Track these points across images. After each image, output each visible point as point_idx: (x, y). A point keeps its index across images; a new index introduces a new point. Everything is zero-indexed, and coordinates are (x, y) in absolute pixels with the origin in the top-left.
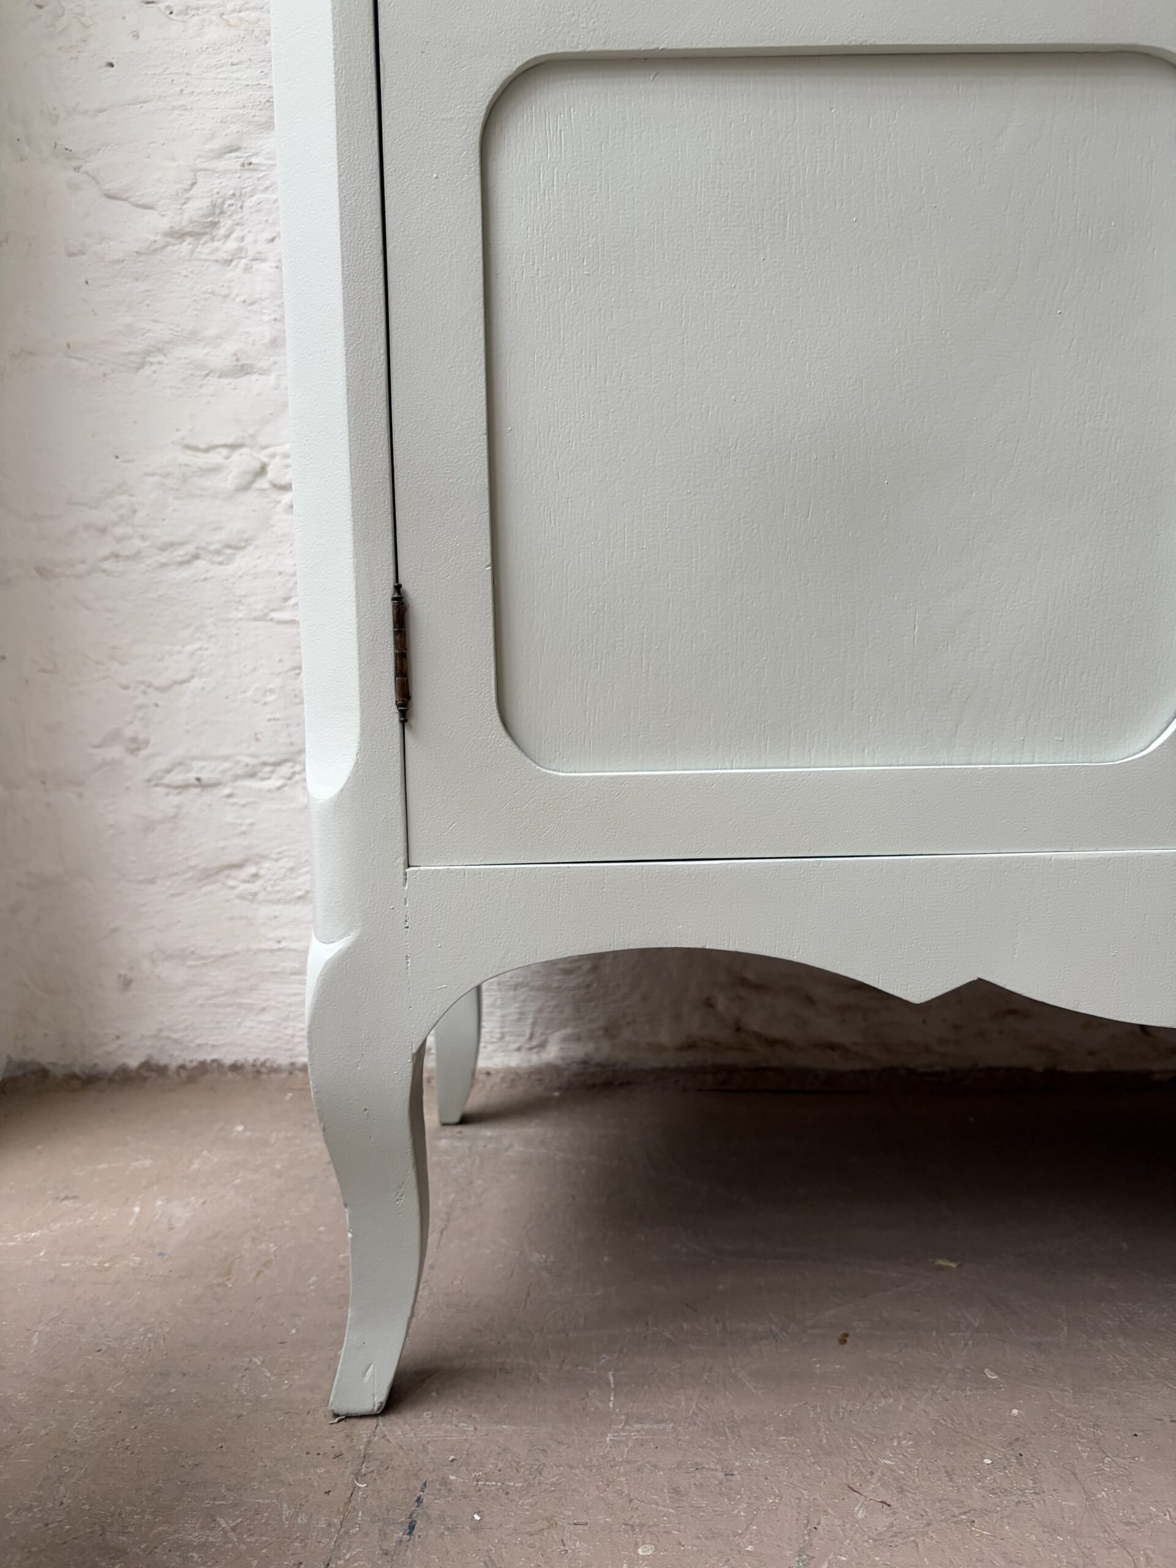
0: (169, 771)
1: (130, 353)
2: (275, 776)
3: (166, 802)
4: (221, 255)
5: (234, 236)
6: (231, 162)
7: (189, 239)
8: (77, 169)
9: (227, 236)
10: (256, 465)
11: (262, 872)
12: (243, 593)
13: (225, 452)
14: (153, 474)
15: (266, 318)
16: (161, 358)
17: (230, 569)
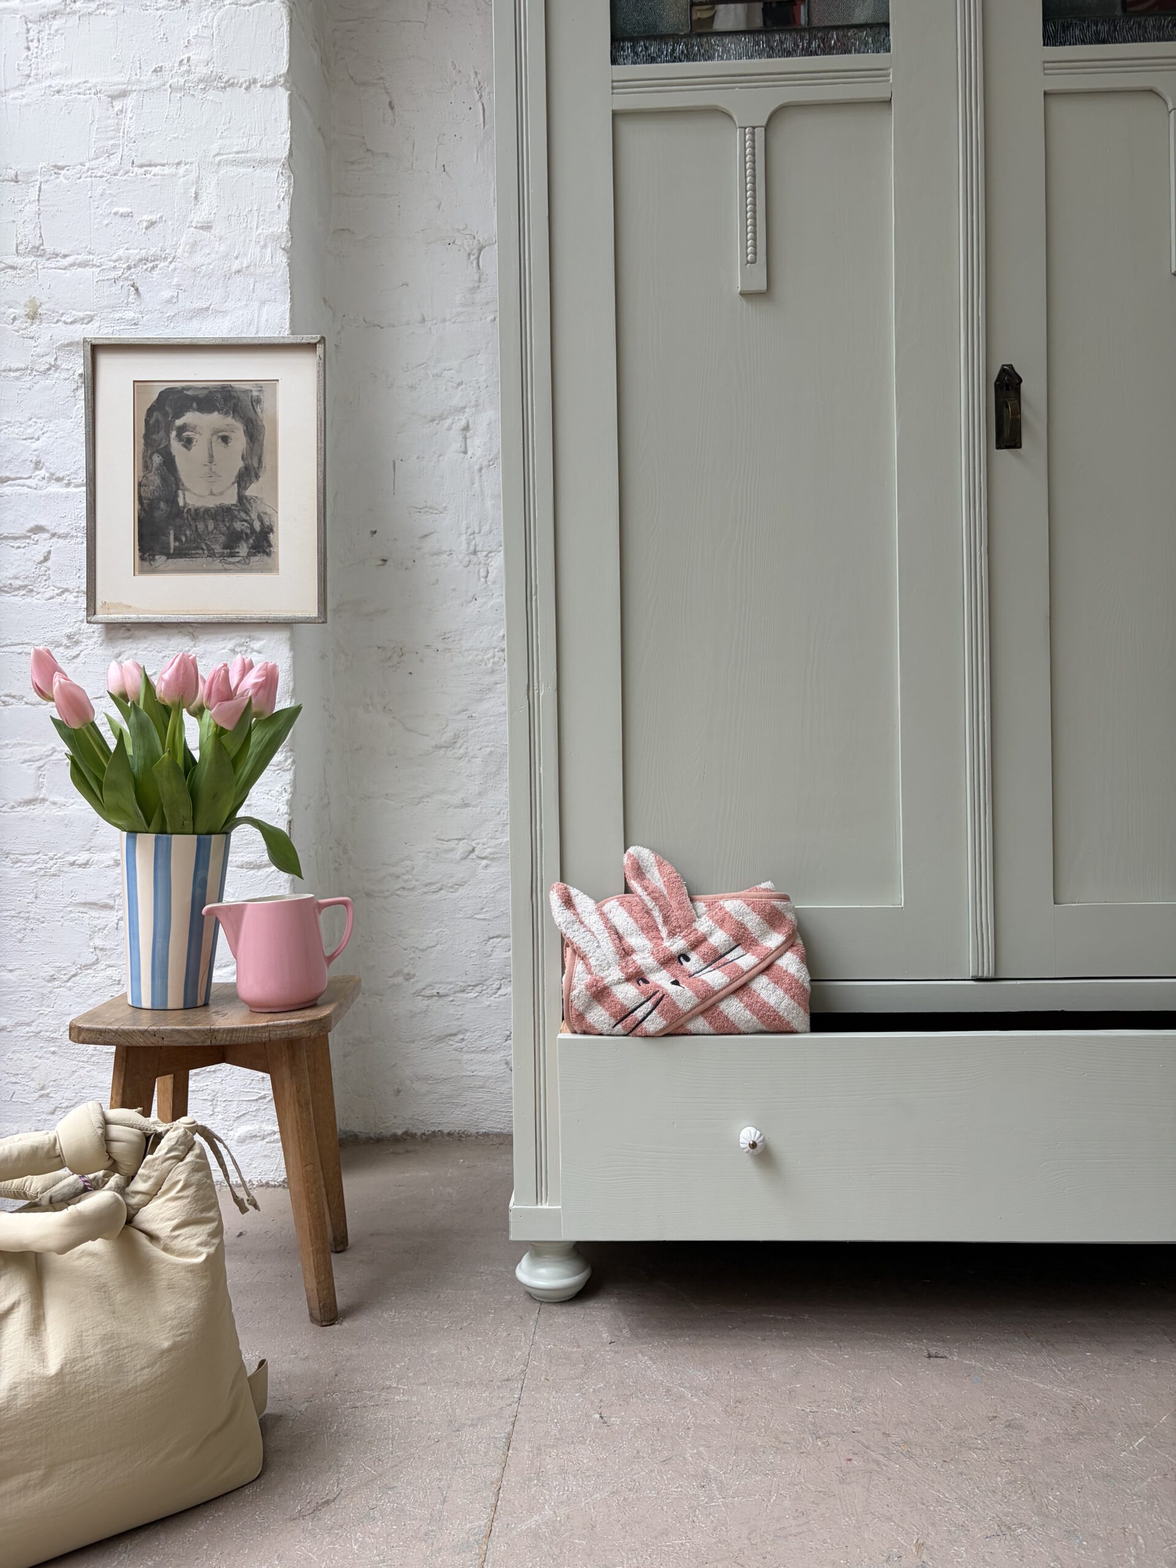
0: (424, 989)
1: (415, 798)
2: (474, 991)
3: (421, 1004)
4: (457, 755)
5: (464, 747)
6: (464, 716)
7: (443, 749)
8: (394, 718)
9: (460, 747)
10: (470, 848)
11: (466, 1038)
12: (462, 906)
13: (456, 842)
14: (422, 852)
15: (477, 783)
16: (428, 799)
17: (457, 894)
